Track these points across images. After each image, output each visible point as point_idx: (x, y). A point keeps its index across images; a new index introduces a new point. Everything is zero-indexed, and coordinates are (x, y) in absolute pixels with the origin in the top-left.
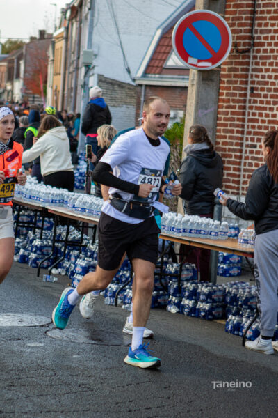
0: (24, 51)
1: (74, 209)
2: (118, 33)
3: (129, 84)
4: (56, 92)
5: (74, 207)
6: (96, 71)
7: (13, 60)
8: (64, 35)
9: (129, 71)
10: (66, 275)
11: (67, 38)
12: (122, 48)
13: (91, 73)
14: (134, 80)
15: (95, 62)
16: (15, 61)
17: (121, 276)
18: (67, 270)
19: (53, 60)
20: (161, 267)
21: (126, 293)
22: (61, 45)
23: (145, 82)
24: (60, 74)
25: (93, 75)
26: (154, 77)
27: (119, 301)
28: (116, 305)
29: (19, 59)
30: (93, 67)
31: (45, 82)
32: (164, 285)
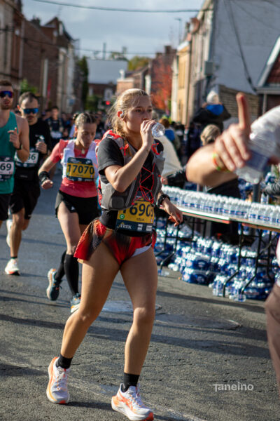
0: (149, 66)
1: (184, 205)
2: (239, 45)
3: (250, 94)
4: (180, 106)
5: (183, 202)
6: (218, 81)
7: (138, 76)
8: (188, 48)
9: (250, 80)
10: (178, 271)
11: (190, 52)
12: (243, 58)
13: (212, 83)
14: (255, 90)
15: (216, 73)
16: (141, 77)
17: (230, 270)
18: (179, 266)
19: (177, 75)
20: (268, 260)
21: (233, 285)
22: (184, 59)
23: (266, 91)
24: (183, 87)
25: (214, 86)
26: (276, 87)
27: (227, 293)
28: (224, 296)
29: (145, 74)
30: (215, 78)
31: (170, 96)
32: (272, 277)
